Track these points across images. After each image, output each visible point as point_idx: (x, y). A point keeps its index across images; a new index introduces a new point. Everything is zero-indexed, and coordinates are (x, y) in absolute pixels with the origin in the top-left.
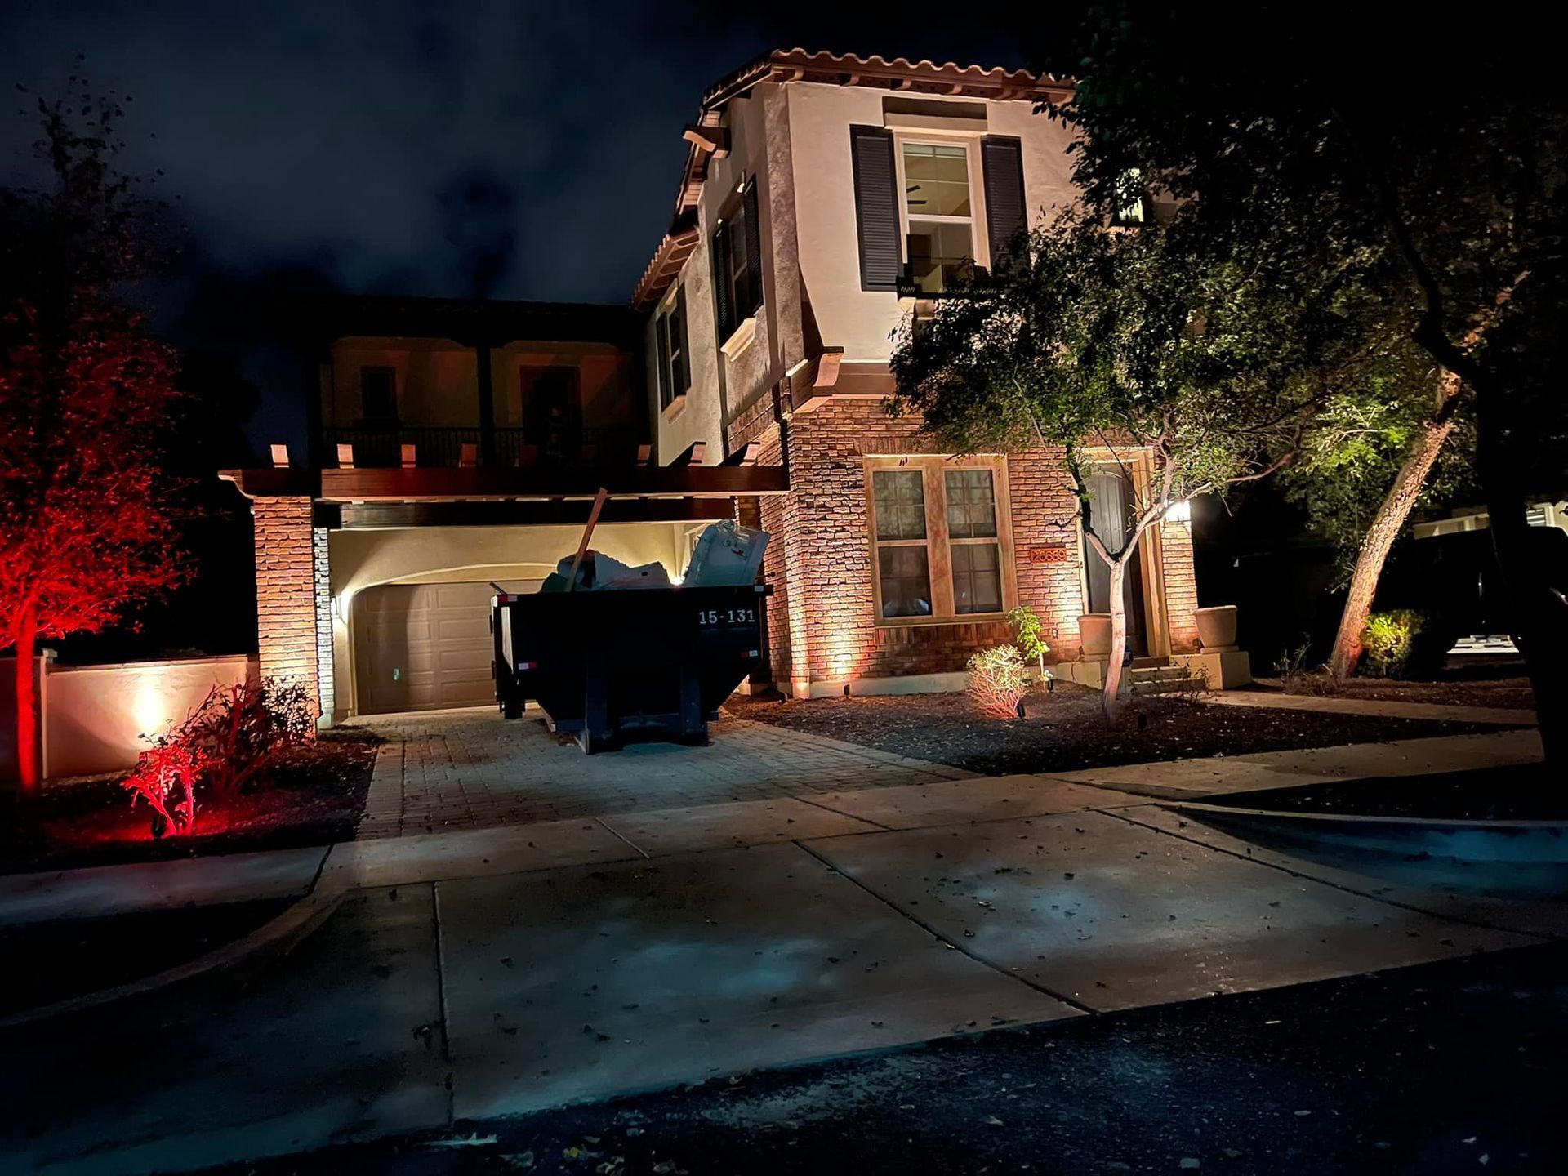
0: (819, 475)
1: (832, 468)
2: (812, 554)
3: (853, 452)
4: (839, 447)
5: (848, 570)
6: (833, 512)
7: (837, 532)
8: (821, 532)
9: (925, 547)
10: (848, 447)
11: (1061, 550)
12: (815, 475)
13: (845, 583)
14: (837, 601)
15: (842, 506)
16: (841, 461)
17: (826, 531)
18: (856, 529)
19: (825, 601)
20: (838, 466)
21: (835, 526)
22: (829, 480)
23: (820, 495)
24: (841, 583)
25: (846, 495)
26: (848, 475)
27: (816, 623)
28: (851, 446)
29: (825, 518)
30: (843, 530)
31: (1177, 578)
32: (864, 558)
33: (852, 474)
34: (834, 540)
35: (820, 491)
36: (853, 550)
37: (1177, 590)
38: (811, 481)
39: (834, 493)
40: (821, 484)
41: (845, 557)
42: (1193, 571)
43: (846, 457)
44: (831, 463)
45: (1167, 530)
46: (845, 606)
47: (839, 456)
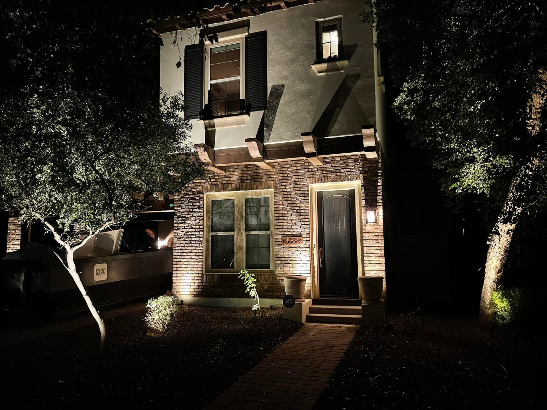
0: (183, 203)
1: (190, 200)
2: (178, 238)
3: (199, 192)
4: (193, 190)
5: (192, 246)
6: (188, 220)
7: (189, 228)
8: (182, 229)
9: (233, 235)
10: (197, 189)
11: (300, 238)
12: (182, 203)
13: (191, 252)
14: (187, 260)
15: (193, 216)
16: (194, 196)
17: (184, 228)
18: (198, 227)
19: (181, 260)
20: (192, 198)
21: (189, 226)
22: (188, 205)
23: (183, 212)
24: (189, 252)
25: (195, 212)
26: (196, 203)
27: (177, 270)
28: (198, 189)
29: (184, 223)
30: (192, 228)
31: (371, 255)
32: (201, 241)
33: (198, 202)
34: (188, 232)
35: (184, 210)
36: (196, 237)
37: (371, 262)
38: (180, 206)
39: (190, 211)
40: (184, 207)
41: (192, 240)
42: (383, 252)
43: (196, 194)
44: (189, 197)
45: (367, 227)
46: (190, 263)
47: (193, 194)
